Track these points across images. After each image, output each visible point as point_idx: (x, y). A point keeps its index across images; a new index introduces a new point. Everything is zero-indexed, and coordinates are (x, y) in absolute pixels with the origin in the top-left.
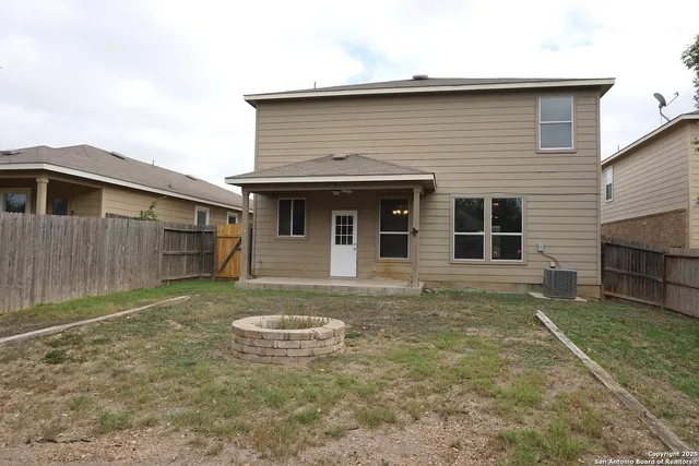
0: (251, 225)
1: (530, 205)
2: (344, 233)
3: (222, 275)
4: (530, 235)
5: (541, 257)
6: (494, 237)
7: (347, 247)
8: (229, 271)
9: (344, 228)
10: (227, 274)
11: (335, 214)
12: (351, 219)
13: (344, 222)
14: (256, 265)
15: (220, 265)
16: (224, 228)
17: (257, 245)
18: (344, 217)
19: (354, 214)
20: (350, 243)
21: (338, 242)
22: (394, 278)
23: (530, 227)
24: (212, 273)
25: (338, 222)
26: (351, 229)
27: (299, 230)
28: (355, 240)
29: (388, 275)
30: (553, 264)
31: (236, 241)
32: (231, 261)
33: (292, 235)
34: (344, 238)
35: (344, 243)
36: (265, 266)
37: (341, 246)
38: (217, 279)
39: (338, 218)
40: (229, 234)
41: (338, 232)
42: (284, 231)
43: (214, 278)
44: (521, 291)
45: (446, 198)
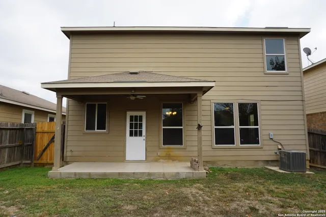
0: (64, 123)
1: (263, 108)
2: (136, 128)
3: (40, 161)
4: (264, 127)
5: (271, 142)
6: (241, 130)
7: (138, 138)
8: (45, 159)
9: (136, 124)
10: (44, 161)
11: (129, 114)
12: (141, 117)
13: (136, 120)
14: (68, 153)
15: (38, 154)
16: (42, 125)
17: (68, 138)
18: (136, 117)
19: (143, 114)
20: (141, 135)
21: (131, 135)
22: (173, 160)
23: (264, 122)
24: (32, 160)
25: (131, 120)
26: (141, 125)
27: (102, 126)
28: (144, 133)
29: (170, 158)
30: (280, 147)
31: (52, 136)
32: (48, 151)
33: (96, 130)
34: (136, 132)
35: (136, 135)
36: (75, 153)
37: (134, 138)
38: (36, 165)
39: (131, 117)
40: (46, 129)
41: (131, 127)
42: (90, 126)
43: (33, 164)
44: (260, 166)
45: (208, 103)
